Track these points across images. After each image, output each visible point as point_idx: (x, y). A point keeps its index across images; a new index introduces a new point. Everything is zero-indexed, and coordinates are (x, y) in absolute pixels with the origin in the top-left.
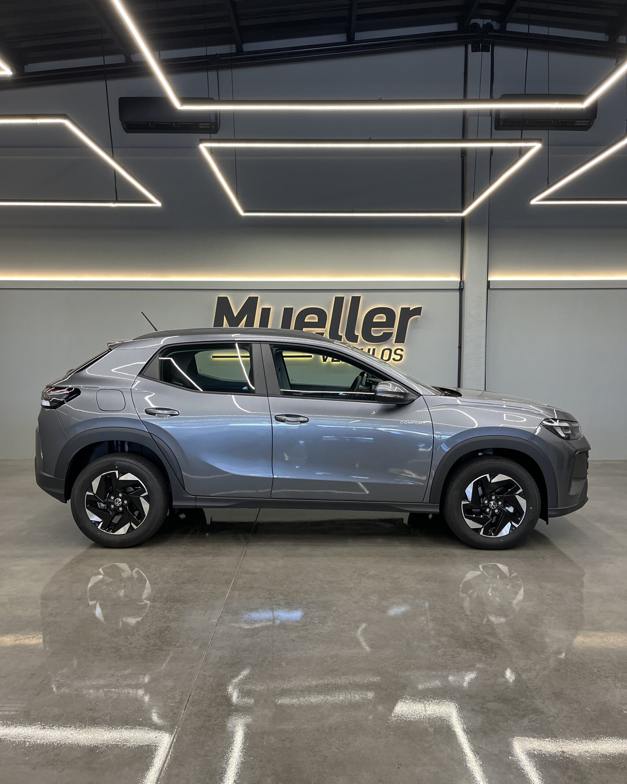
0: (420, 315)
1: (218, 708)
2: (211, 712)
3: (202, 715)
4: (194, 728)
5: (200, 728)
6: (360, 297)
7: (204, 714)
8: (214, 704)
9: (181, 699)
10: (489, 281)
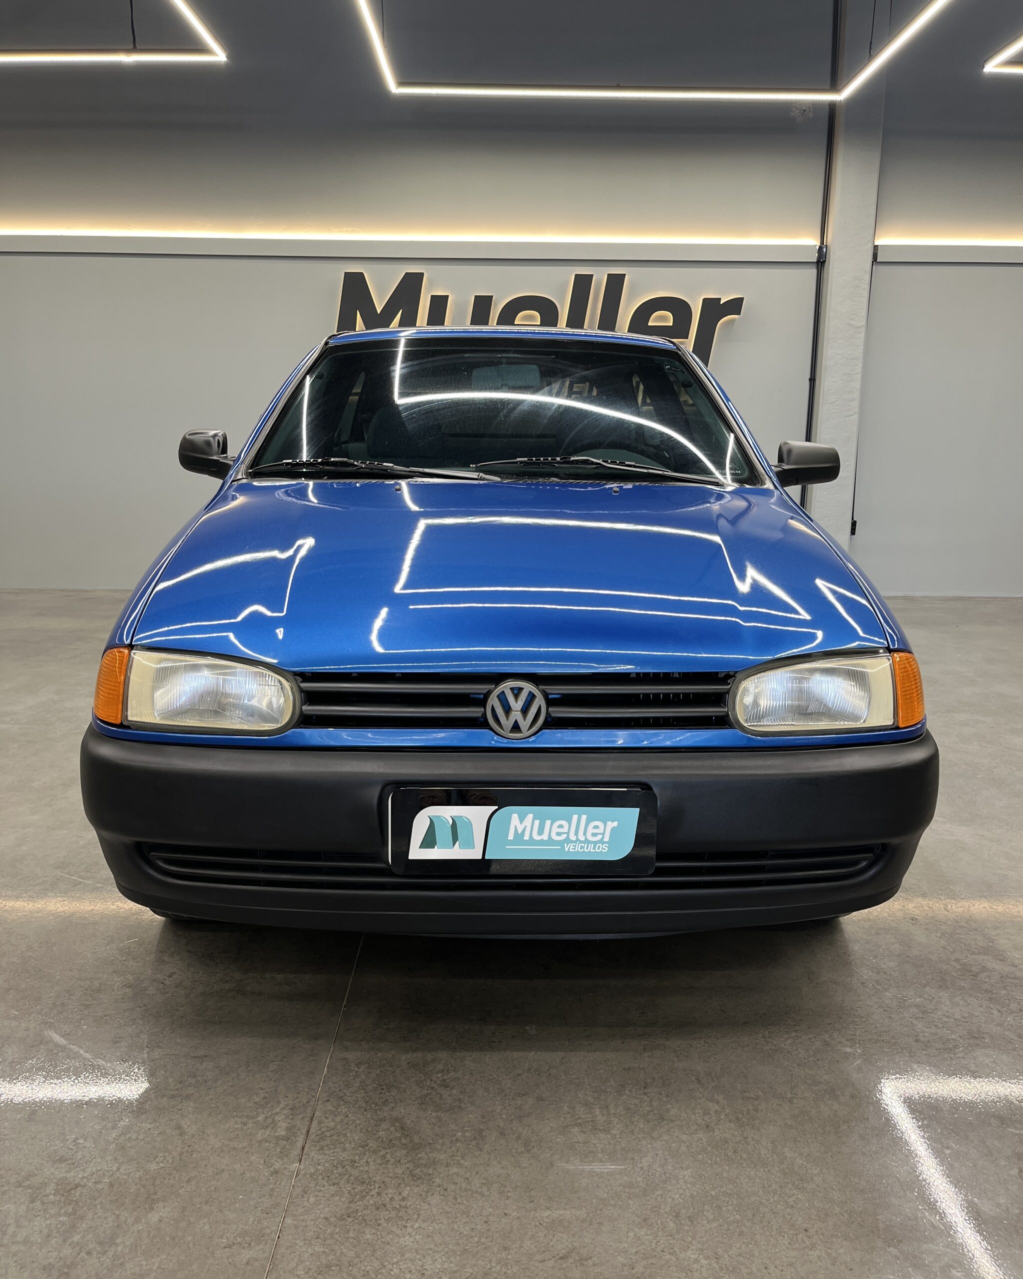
0: (739, 314)
1: (384, 1157)
2: (366, 1168)
3: (346, 1177)
4: (326, 1218)
5: (342, 1219)
6: (625, 275)
7: (351, 1175)
8: (372, 1144)
9: (288, 1129)
10: (877, 246)
